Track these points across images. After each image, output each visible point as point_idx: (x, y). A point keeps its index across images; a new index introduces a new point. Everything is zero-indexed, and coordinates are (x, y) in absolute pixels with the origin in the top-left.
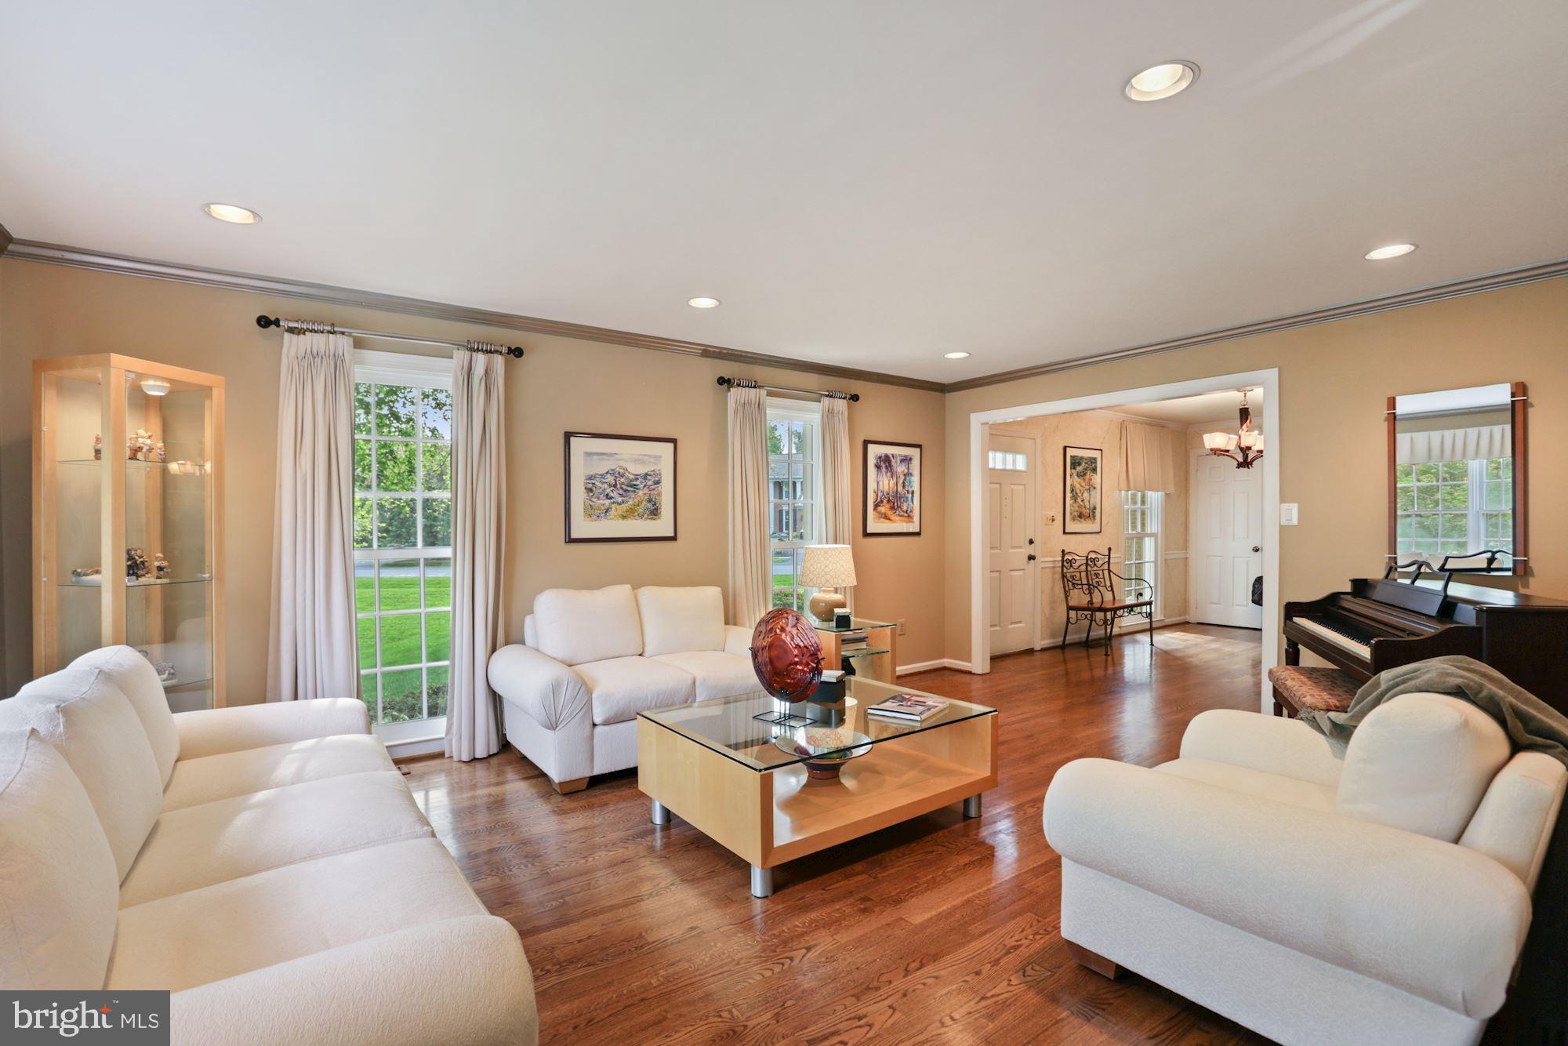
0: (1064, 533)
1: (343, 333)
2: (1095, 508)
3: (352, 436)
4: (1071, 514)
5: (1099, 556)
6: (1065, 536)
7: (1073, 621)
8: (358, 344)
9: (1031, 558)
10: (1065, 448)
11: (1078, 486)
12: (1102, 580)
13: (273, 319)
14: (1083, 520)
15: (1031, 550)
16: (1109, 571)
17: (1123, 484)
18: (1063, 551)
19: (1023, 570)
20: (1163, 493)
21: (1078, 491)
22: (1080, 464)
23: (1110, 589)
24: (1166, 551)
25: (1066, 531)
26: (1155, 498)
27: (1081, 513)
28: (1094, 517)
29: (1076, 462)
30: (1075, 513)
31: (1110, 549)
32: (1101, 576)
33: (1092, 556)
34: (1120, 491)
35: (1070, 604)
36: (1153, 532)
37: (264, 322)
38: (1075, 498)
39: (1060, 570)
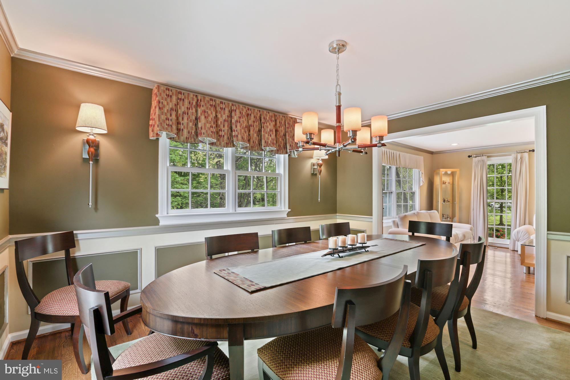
1: (485, 156)
3: (487, 176)
8: (488, 157)
13: (471, 155)
37: (469, 156)
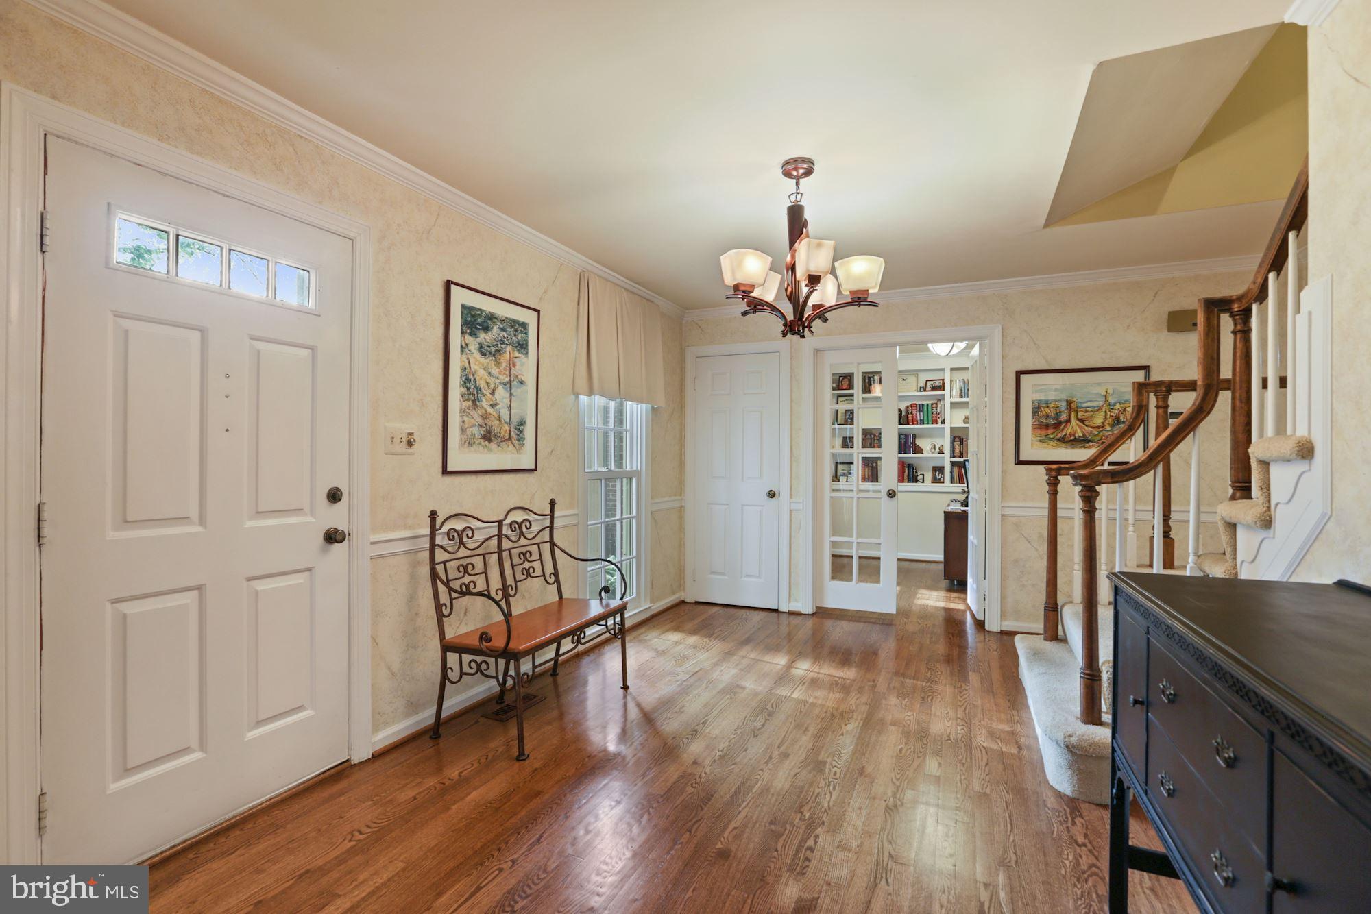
0: (445, 471)
2: (522, 423)
4: (463, 431)
5: (531, 517)
6: (449, 480)
7: (453, 675)
9: (332, 537)
10: (448, 284)
11: (481, 373)
12: (537, 565)
14: (493, 445)
15: (336, 517)
16: (553, 544)
17: (582, 383)
18: (433, 515)
19: (309, 570)
20: (650, 406)
21: (482, 384)
22: (486, 329)
23: (552, 580)
24: (652, 498)
25: (449, 468)
26: (635, 412)
27: (489, 432)
28: (520, 439)
29: (475, 322)
30: (476, 430)
31: (553, 503)
32: (536, 556)
33: (519, 517)
34: (577, 395)
35: (449, 635)
36: (635, 468)
38: (472, 393)
39: (427, 554)
